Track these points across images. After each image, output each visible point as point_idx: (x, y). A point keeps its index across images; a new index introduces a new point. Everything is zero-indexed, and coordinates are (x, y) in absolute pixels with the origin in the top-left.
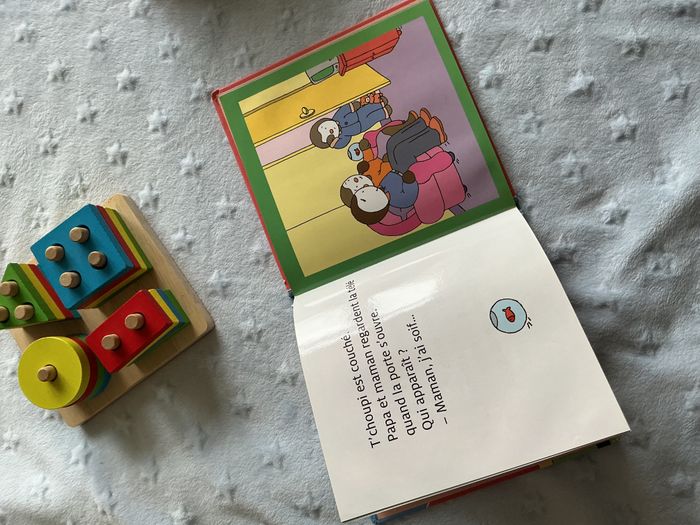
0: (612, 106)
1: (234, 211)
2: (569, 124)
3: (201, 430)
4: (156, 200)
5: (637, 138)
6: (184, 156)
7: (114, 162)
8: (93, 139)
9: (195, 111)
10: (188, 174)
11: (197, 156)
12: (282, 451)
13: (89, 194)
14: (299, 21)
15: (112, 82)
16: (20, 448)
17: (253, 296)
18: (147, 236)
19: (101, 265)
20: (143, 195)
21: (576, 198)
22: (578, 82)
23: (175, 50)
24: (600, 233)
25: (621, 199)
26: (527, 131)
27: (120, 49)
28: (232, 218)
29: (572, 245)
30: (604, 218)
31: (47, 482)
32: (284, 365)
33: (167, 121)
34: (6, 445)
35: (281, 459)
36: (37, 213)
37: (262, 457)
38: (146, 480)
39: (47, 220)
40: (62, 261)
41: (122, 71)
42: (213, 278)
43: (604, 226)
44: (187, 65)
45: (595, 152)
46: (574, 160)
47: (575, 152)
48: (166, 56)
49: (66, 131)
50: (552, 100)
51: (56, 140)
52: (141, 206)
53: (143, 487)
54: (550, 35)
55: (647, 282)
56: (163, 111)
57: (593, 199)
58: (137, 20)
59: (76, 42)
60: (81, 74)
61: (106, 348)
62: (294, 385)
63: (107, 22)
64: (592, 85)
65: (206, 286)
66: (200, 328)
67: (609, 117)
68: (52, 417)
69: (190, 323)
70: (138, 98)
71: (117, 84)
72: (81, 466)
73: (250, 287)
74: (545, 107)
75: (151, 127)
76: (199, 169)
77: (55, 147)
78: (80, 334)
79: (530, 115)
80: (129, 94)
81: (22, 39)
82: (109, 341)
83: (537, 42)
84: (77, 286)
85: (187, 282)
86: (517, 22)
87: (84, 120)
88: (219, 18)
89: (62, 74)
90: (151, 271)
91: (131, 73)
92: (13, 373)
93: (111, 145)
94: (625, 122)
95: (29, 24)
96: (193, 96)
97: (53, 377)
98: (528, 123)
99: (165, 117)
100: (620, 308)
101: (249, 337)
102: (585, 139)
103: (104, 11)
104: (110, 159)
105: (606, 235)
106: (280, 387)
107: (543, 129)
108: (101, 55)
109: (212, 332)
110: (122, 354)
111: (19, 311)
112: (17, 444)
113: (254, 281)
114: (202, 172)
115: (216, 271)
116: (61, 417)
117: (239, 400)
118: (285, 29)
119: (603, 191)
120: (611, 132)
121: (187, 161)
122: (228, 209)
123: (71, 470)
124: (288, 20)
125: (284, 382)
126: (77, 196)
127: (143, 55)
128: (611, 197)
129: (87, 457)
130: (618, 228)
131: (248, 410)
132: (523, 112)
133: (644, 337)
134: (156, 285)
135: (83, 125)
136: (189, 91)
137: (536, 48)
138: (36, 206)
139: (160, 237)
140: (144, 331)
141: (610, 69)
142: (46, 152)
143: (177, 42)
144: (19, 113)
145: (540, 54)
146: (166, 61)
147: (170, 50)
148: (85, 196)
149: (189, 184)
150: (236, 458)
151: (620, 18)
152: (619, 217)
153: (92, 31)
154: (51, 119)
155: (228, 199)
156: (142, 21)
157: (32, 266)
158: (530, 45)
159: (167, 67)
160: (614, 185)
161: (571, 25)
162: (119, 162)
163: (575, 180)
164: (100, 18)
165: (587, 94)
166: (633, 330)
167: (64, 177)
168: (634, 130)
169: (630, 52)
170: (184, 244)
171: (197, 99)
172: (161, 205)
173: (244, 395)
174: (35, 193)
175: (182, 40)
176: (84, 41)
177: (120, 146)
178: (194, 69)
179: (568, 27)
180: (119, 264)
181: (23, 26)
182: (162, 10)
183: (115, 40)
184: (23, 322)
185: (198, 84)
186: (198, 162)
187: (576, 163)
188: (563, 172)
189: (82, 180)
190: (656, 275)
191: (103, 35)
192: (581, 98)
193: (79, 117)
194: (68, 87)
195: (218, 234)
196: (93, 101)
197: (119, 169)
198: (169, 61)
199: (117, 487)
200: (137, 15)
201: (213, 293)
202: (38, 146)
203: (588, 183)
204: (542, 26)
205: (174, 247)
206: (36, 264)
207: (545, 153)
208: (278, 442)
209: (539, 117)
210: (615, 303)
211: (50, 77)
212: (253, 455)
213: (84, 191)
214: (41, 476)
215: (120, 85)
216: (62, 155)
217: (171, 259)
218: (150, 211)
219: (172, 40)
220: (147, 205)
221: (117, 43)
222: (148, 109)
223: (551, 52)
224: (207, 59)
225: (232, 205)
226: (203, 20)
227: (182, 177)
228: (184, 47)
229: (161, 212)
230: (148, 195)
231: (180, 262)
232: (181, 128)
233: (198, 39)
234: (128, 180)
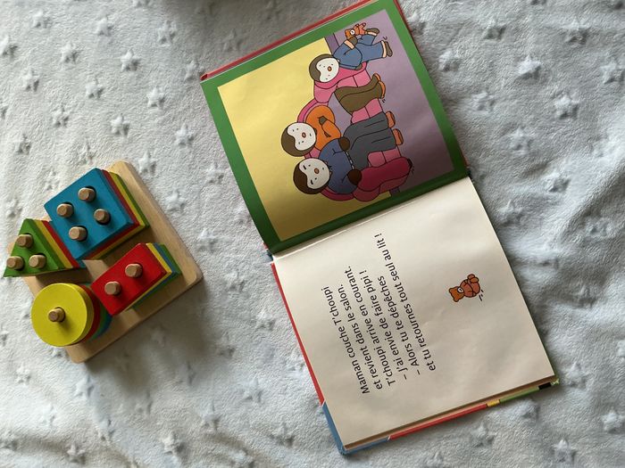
0: (556, 88)
1: (221, 177)
2: (518, 103)
3: (189, 367)
4: (153, 166)
5: (579, 116)
6: (179, 129)
7: (118, 133)
8: (100, 112)
9: (189, 89)
10: (182, 144)
11: (189, 129)
12: (261, 387)
13: (95, 161)
14: (281, 11)
15: (117, 63)
16: (31, 381)
17: (237, 251)
18: (146, 197)
19: (105, 221)
20: (142, 162)
21: (523, 168)
22: (526, 66)
23: (172, 36)
24: (544, 199)
25: (563, 169)
26: (481, 108)
27: (124, 34)
28: (220, 183)
29: (519, 210)
30: (548, 186)
31: (55, 411)
32: (263, 312)
33: (164, 97)
34: (19, 379)
35: (260, 394)
36: (49, 176)
37: (242, 392)
38: (141, 411)
39: (58, 182)
40: (71, 217)
41: (125, 53)
42: (202, 236)
43: (548, 194)
44: (182, 48)
45: (541, 128)
46: (521, 135)
47: (523, 128)
48: (164, 40)
49: (76, 106)
50: (503, 82)
51: (67, 114)
52: (140, 172)
53: (138, 417)
54: (502, 25)
55: (585, 243)
56: (161, 89)
57: (538, 169)
58: (140, 9)
59: (86, 28)
60: (90, 56)
61: (109, 293)
62: (271, 330)
63: (113, 11)
64: (538, 68)
65: (196, 243)
66: (191, 278)
67: (553, 98)
68: (59, 355)
69: (182, 274)
70: (139, 77)
71: (121, 65)
72: (84, 398)
73: (234, 244)
74: (497, 88)
75: (150, 103)
76: (191, 139)
77: (67, 119)
78: (86, 282)
79: (483, 95)
80: (131, 74)
81: (39, 25)
82: (111, 287)
83: (490, 30)
84: (84, 239)
85: (180, 238)
86: (473, 13)
87: (91, 96)
88: (211, 7)
89: (74, 56)
90: (148, 228)
91: (133, 55)
92: (27, 316)
93: (115, 118)
94: (568, 101)
95: (45, 12)
96: (187, 76)
97: (61, 319)
98: (482, 101)
99: (162, 95)
100: (561, 266)
101: (233, 288)
102: (532, 116)
103: (110, 1)
104: (114, 130)
105: (550, 201)
106: (259, 331)
107: (495, 107)
108: (107, 40)
109: (200, 282)
110: (122, 298)
111: (34, 260)
112: (29, 378)
113: (237, 239)
114: (194, 143)
115: (205, 229)
116: (67, 355)
117: (223, 342)
118: (269, 18)
119: (547, 162)
120: (555, 110)
121: (181, 133)
122: (217, 174)
123: (75, 401)
124: (271, 10)
125: (263, 326)
126: (85, 162)
127: (144, 40)
128: (554, 168)
129: (90, 390)
130: (560, 195)
131: (231, 351)
132: (478, 92)
133: (582, 292)
134: (153, 240)
135: (90, 101)
136: (184, 72)
137: (490, 36)
138: (49, 171)
139: (156, 199)
140: (142, 279)
141: (555, 55)
142: (58, 124)
144: (35, 89)
145: (493, 42)
146: (164, 45)
147: (167, 36)
148: (91, 163)
149: (182, 153)
150: (220, 392)
151: (565, 10)
152: (561, 186)
153: (100, 19)
154: (63, 96)
155: (216, 167)
156: (144, 10)
157: (45, 222)
158: (485, 33)
159: (165, 50)
160: (557, 157)
161: (521, 15)
162: (122, 133)
163: (522, 152)
164: (107, 7)
165: (534, 77)
166: (572, 285)
167: (74, 146)
168: (576, 109)
169: (573, 40)
170: (177, 206)
171: (191, 79)
172: (157, 171)
173: (228, 337)
174: (47, 160)
175: (178, 27)
176: (93, 27)
177: (123, 120)
178: (189, 52)
179: (519, 18)
180: (121, 221)
181: (40, 14)
183: (120, 26)
184: (35, 270)
185: (192, 65)
186: (190, 134)
187: (524, 137)
188: (512, 145)
189: (89, 148)
190: (593, 237)
191: (110, 22)
192: (530, 79)
193: (88, 93)
194: (78, 67)
195: (207, 196)
196: (99, 79)
197: (122, 139)
198: (167, 45)
199: (116, 416)
200: (139, 5)
201: (202, 248)
202: (52, 118)
203: (534, 155)
204: (495, 17)
205: (169, 207)
206: (48, 220)
207: (496, 128)
208: (256, 379)
209: (491, 97)
210: (557, 261)
211: (63, 58)
212: (235, 390)
213: (91, 158)
214: (49, 406)
215: (123, 66)
216: (72, 127)
217: (166, 218)
218: (149, 176)
219: (170, 26)
220: (145, 171)
221: (122, 29)
222: (148, 87)
223: (503, 40)
224: (200, 43)
225: (220, 171)
226: (197, 10)
227: (177, 146)
228: (180, 33)
229: (158, 177)
230: (146, 162)
231: (173, 221)
232: (176, 104)
233: (192, 26)
234: (129, 148)
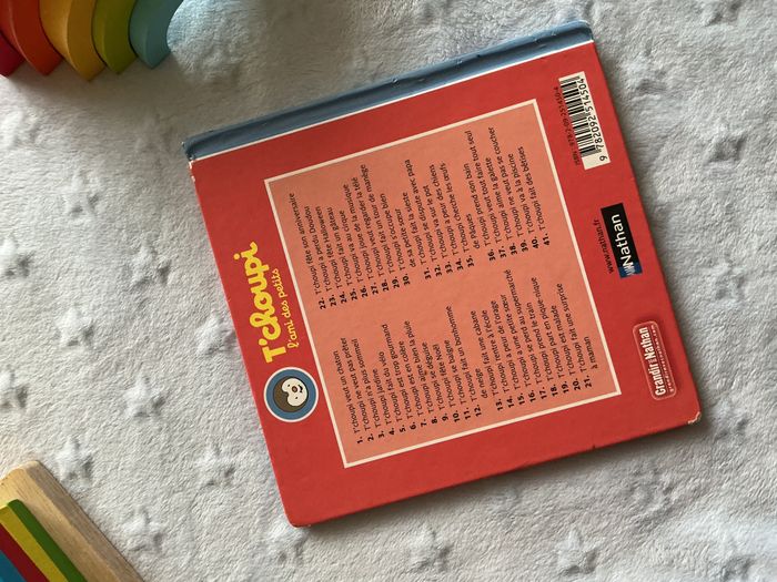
1: (230, 472)
4: (88, 466)
6: (131, 384)
7: (6, 405)
9: (141, 305)
10: (141, 414)
11: (153, 383)
20: (62, 461)
23: (93, 201)
26: (721, 295)
28: (228, 484)
33: (92, 327)
44: (118, 224)
48: (77, 211)
50: (755, 241)
52: (61, 479)
54: (738, 133)
56: (84, 309)
58: (19, 151)
70: (35, 290)
74: (745, 253)
75: (64, 339)
76: (159, 404)
79: (723, 267)
80: (18, 283)
83: (719, 145)
86: (682, 115)
91: (17, 246)
96: (136, 277)
98: (721, 282)
99: (87, 321)
107: (747, 289)
114: (166, 410)
121: (137, 394)
122: (220, 468)
127: (37, 213)
132: (711, 263)
136: (128, 271)
137: (719, 156)
139: (103, 529)
143: (95, 185)
145: (725, 166)
146: (78, 221)
147: (84, 202)
149: (143, 432)
155: (218, 452)
156: (28, 153)
158: (709, 152)
159: (83, 230)
162: (14, 403)
170: (147, 540)
172: (97, 474)
175: (106, 180)
177: (13, 377)
178: (133, 230)
179: (767, 118)
182: (61, 131)
185: (142, 257)
186: (156, 392)
195: (207, 514)
197: (15, 416)
198: (86, 219)
200: (17, 143)
204: (723, 119)
205: (130, 544)
207: (755, 331)
209: (737, 271)
218: (78, 486)
219: (86, 182)
220: (72, 475)
222: (55, 307)
223: (743, 161)
224: (153, 211)
225: (226, 461)
226: (138, 144)
227: (129, 421)
228: (110, 193)
229: (99, 485)
230: (71, 458)
231: (143, 570)
232: (120, 336)
233: (132, 178)
234: (33, 434)
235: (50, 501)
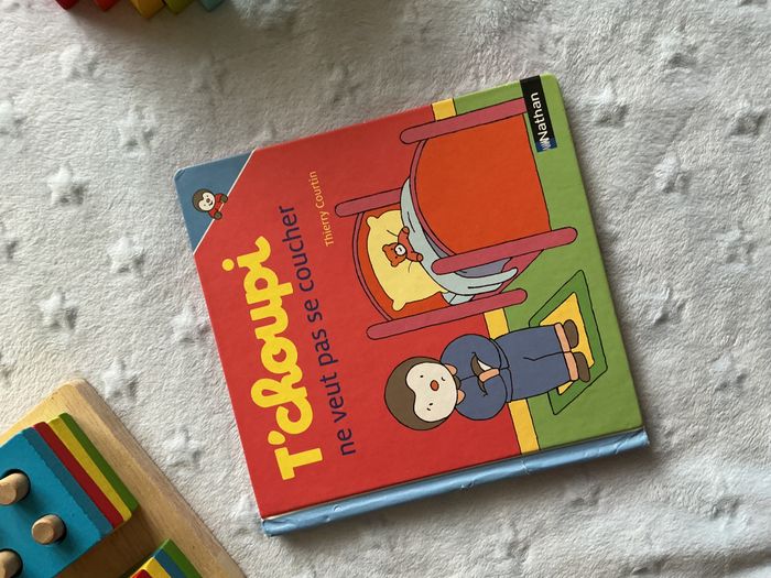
4: (132, 386)
6: (179, 311)
7: (55, 326)
8: (15, 287)
10: (187, 340)
11: (199, 311)
13: (13, 380)
14: (358, 86)
15: (40, 191)
20: (108, 380)
23: (148, 136)
26: (732, 259)
27: (50, 133)
33: (143, 256)
41: (55, 170)
42: (240, 509)
44: (172, 160)
48: (132, 144)
50: (767, 212)
52: (106, 397)
54: (759, 110)
56: (135, 238)
58: (77, 83)
63: (22, 86)
65: (228, 522)
70: (88, 218)
71: (49, 194)
74: (757, 221)
75: (115, 266)
76: (203, 332)
79: (735, 234)
80: (72, 211)
83: (741, 120)
85: (197, 519)
86: (709, 89)
88: (221, 78)
90: (138, 516)
91: (73, 174)
93: (47, 297)
98: (732, 247)
99: (138, 250)
103: (14, 67)
104: (47, 321)
107: (755, 256)
108: (17, 145)
114: (209, 337)
115: (244, 497)
118: (337, 100)
121: (183, 321)
124: (341, 85)
127: (93, 144)
132: (724, 230)
137: (740, 130)
139: (143, 445)
143: (150, 121)
145: (746, 139)
146: (133, 154)
147: (139, 136)
148: (7, 384)
149: (188, 357)
156: (86, 85)
158: (731, 125)
159: (136, 163)
162: (64, 324)
164: (9, 79)
170: (187, 457)
172: (141, 394)
175: (161, 117)
177: (63, 299)
182: (119, 66)
183: (40, 118)
186: (200, 321)
191: (18, 110)
197: (64, 336)
198: (140, 153)
200: (75, 75)
201: (242, 532)
204: (747, 95)
205: (169, 460)
207: (760, 294)
209: (748, 238)
215: (55, 196)
217: (164, 480)
218: (123, 404)
219: (142, 117)
220: (117, 394)
221: (43, 123)
222: (108, 234)
223: (762, 136)
224: (205, 149)
226: (194, 83)
227: (175, 345)
228: (163, 130)
229: (143, 405)
230: (117, 377)
231: (180, 485)
232: (169, 266)
233: (186, 117)
234: (81, 353)
235: (97, 417)
